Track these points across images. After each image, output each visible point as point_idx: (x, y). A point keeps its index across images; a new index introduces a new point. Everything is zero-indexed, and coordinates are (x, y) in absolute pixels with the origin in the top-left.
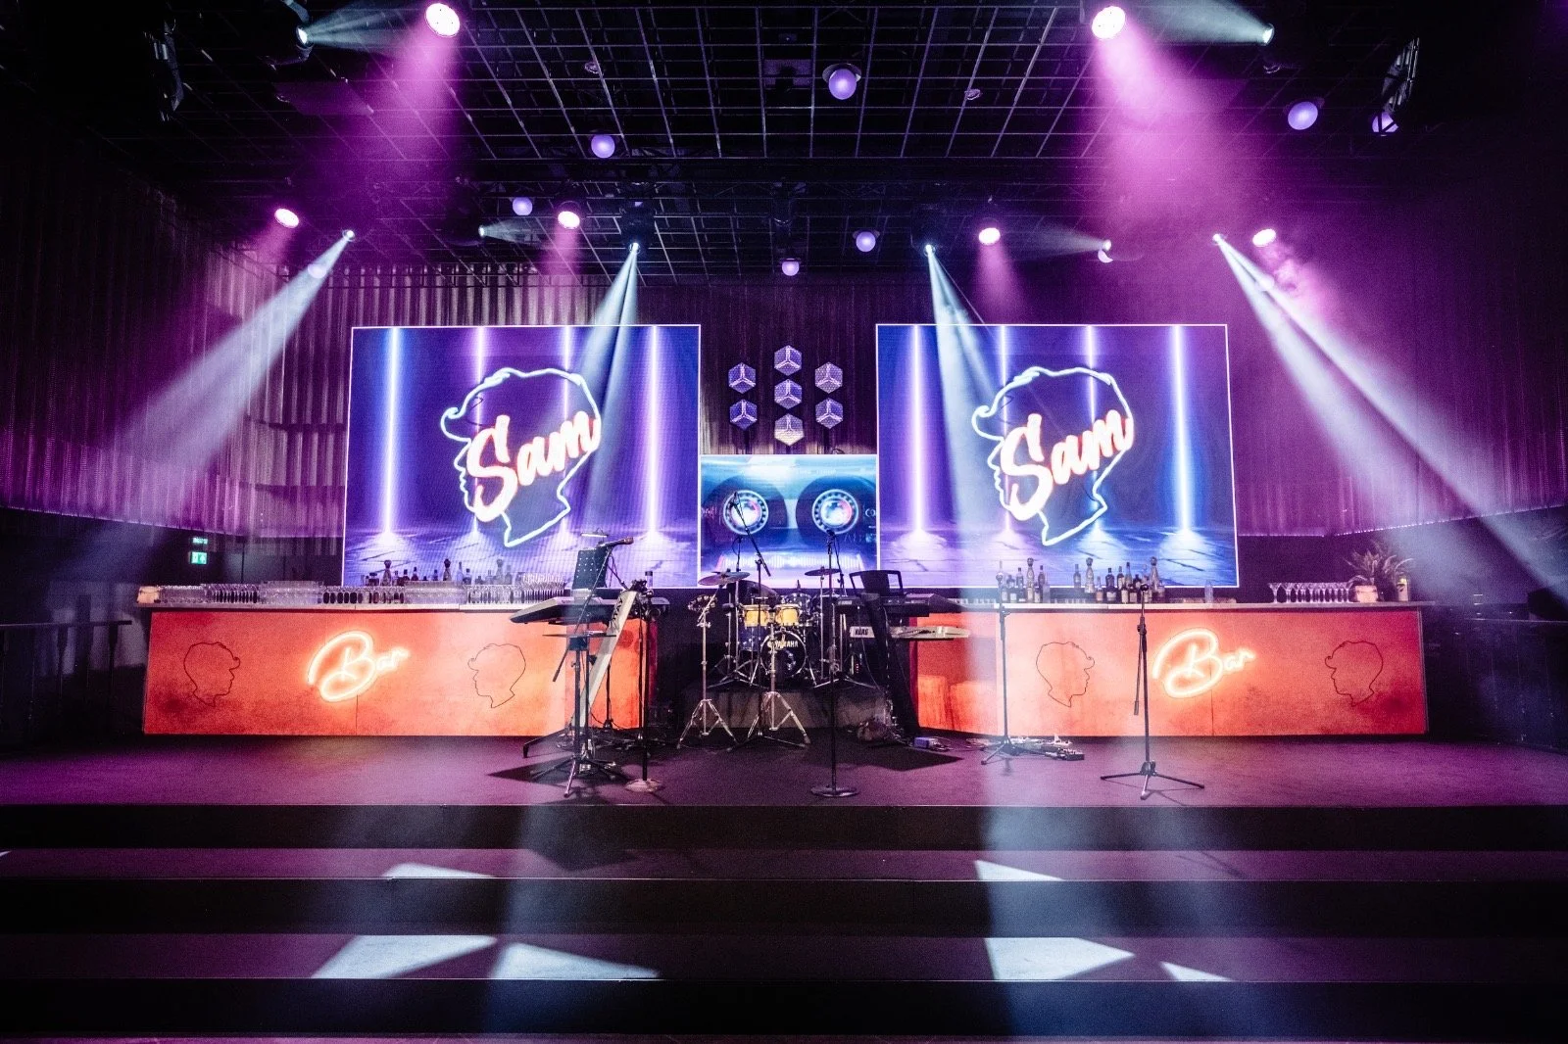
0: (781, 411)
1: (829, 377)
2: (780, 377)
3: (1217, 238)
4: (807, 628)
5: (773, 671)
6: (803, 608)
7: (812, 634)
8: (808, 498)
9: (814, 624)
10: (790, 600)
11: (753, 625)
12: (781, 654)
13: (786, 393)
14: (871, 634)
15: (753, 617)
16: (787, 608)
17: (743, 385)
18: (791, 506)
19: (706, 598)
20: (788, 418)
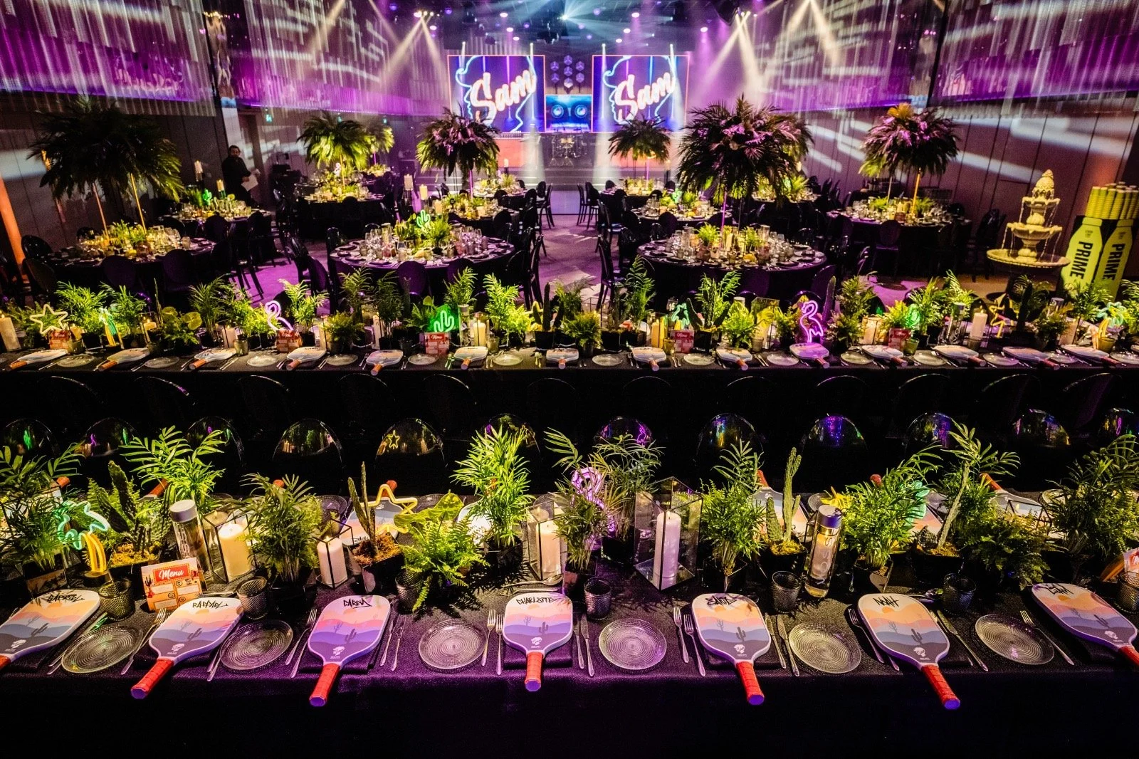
0: (566, 77)
1: (580, 66)
2: (566, 66)
3: (671, 46)
6: (573, 138)
7: (575, 145)
8: (575, 106)
9: (575, 142)
10: (570, 136)
11: (562, 143)
12: (568, 150)
13: (568, 71)
15: (563, 141)
16: (569, 139)
17: (556, 68)
18: (569, 109)
19: (553, 137)
20: (568, 79)
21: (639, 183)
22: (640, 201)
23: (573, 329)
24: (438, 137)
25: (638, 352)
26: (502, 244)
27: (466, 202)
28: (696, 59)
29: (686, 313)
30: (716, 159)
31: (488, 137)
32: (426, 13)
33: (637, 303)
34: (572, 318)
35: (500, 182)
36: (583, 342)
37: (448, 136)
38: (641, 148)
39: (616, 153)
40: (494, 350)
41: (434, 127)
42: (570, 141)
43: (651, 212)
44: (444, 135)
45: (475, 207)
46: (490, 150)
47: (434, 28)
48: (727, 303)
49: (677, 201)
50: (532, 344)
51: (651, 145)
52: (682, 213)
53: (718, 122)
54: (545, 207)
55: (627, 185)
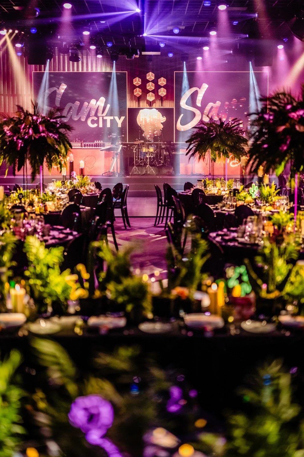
1: (162, 81)
2: (148, 81)
4: (155, 153)
5: (148, 161)
6: (155, 148)
7: (157, 154)
9: (157, 152)
10: (151, 146)
11: (144, 152)
12: (150, 158)
13: (150, 86)
14: (168, 154)
15: (144, 150)
16: (151, 148)
17: (137, 83)
19: (134, 146)
20: (151, 93)
21: (218, 183)
22: (217, 199)
23: (119, 293)
24: (9, 133)
25: (190, 318)
26: (65, 231)
27: (36, 198)
28: (274, 72)
29: (245, 278)
30: (283, 142)
31: (60, 133)
32: (10, 31)
33: (191, 266)
34: (119, 282)
35: (75, 182)
36: (129, 307)
37: (19, 132)
38: (218, 149)
39: (193, 155)
40: (32, 318)
41: (6, 123)
42: (151, 150)
43: (228, 208)
44: (15, 131)
45: (43, 202)
46: (62, 146)
47: (19, 45)
48: (290, 266)
49: (254, 197)
50: (76, 314)
51: (229, 146)
52: (260, 208)
53: (285, 107)
54: (121, 207)
55: (205, 186)
